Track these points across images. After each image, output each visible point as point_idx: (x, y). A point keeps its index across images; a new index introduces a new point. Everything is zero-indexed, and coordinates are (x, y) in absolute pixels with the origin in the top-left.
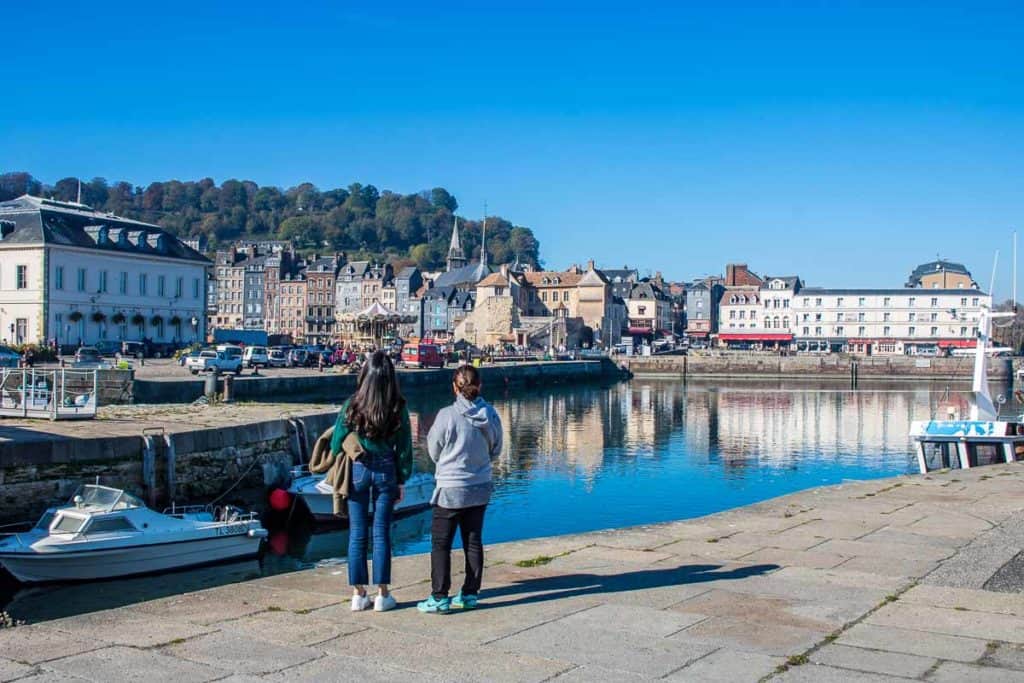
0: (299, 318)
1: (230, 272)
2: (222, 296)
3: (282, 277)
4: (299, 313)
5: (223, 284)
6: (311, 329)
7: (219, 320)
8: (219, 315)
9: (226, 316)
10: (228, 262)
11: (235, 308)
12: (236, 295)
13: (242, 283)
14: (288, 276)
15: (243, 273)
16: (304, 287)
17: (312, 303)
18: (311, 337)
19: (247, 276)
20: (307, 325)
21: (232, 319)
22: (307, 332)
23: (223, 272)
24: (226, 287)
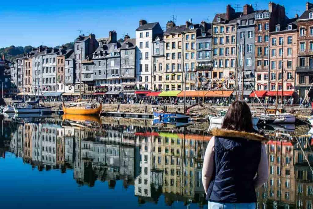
0: (289, 70)
1: (224, 29)
2: (218, 52)
3: (272, 29)
4: (289, 64)
5: (218, 41)
6: (301, 81)
7: (215, 75)
8: (215, 70)
9: (221, 70)
10: (222, 20)
11: (229, 63)
12: (230, 50)
13: (235, 38)
14: (278, 27)
15: (235, 28)
16: (294, 37)
17: (303, 52)
18: (302, 89)
19: (240, 31)
20: (297, 76)
21: (226, 73)
22: (297, 84)
23: (218, 30)
24: (221, 43)
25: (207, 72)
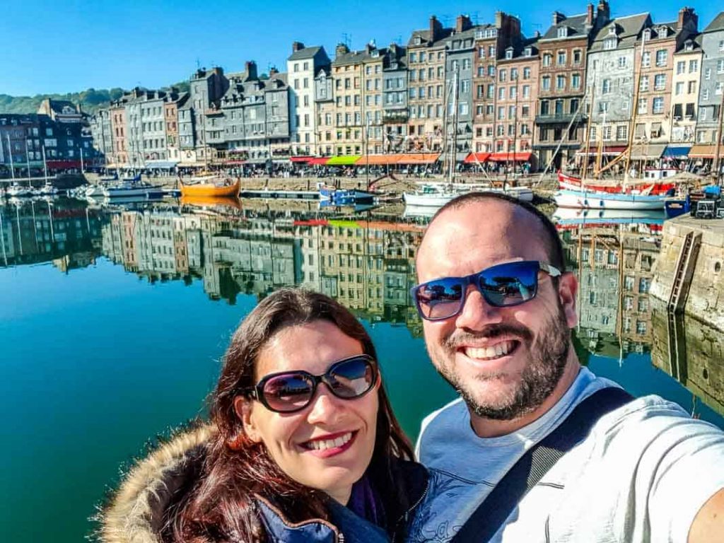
0: (525, 120)
1: (426, 56)
2: (416, 93)
3: (501, 55)
4: (525, 111)
5: (416, 75)
6: (543, 137)
7: (412, 130)
8: (412, 122)
9: (421, 123)
10: (423, 41)
11: (433, 110)
12: (434, 90)
13: (442, 71)
14: (510, 52)
15: (443, 55)
16: (534, 67)
17: (547, 92)
18: (543, 149)
19: (450, 58)
20: (537, 129)
21: (428, 127)
22: (537, 143)
23: (416, 58)
24: (420, 79)
25: (399, 125)
